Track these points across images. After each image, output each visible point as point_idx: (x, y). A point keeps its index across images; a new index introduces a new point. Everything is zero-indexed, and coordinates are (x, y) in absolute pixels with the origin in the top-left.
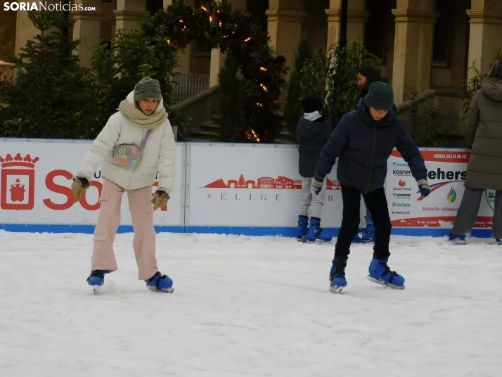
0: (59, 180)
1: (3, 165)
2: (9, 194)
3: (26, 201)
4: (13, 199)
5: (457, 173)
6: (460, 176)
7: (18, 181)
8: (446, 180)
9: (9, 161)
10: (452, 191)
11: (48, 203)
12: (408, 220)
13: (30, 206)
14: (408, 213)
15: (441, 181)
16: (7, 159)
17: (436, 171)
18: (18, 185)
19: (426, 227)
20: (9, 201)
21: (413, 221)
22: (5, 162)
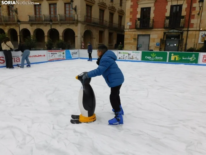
0: (2, 58)
12: (50, 60)
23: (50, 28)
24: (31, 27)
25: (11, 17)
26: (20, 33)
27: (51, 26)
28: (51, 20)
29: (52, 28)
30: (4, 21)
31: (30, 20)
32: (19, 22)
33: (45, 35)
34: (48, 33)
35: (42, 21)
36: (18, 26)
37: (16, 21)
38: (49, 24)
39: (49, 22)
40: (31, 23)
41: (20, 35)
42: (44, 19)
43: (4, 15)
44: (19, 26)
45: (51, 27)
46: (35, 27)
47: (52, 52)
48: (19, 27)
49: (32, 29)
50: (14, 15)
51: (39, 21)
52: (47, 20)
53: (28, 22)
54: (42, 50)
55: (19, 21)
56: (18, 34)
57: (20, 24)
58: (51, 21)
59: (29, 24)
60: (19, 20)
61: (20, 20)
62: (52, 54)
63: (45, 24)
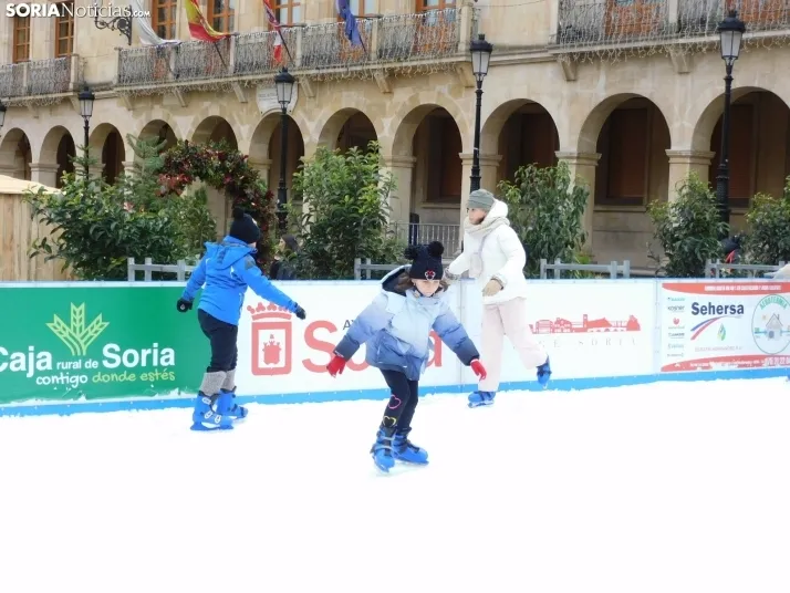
0: (321, 334)
1: (254, 318)
2: (261, 355)
3: (282, 364)
4: (267, 361)
5: (726, 307)
6: (729, 310)
7: (272, 337)
8: (716, 315)
9: (261, 312)
10: (722, 329)
11: (308, 364)
12: (682, 363)
13: (287, 370)
14: (682, 355)
15: (712, 316)
16: (258, 309)
17: (707, 306)
18: (272, 343)
19: (699, 370)
20: (262, 364)
21: (686, 365)
22: (256, 313)
23: (722, 89)
24: (566, 89)
25: (432, 18)
26: (477, 144)
27: (729, 69)
28: (733, 14)
29: (735, 85)
30: (381, 54)
31: (567, 34)
32: (485, 56)
33: (675, 147)
34: (696, 132)
35: (662, 31)
36: (469, 87)
37: (463, 47)
38: (714, 48)
39: (715, 38)
40: (571, 55)
41: (476, 159)
42: (673, 18)
43: (387, 12)
44: (480, 83)
45: (729, 80)
46: (599, 87)
47: (703, 300)
48: (479, 93)
49: (574, 99)
50: (453, 6)
51: (635, 31)
52: (703, 22)
53: (550, 47)
54: (620, 275)
55: (481, 46)
56: (468, 149)
57: (490, 66)
58: (734, 25)
59: (553, 60)
60: (482, 37)
61: (489, 40)
62: (696, 310)
63: (682, 53)
